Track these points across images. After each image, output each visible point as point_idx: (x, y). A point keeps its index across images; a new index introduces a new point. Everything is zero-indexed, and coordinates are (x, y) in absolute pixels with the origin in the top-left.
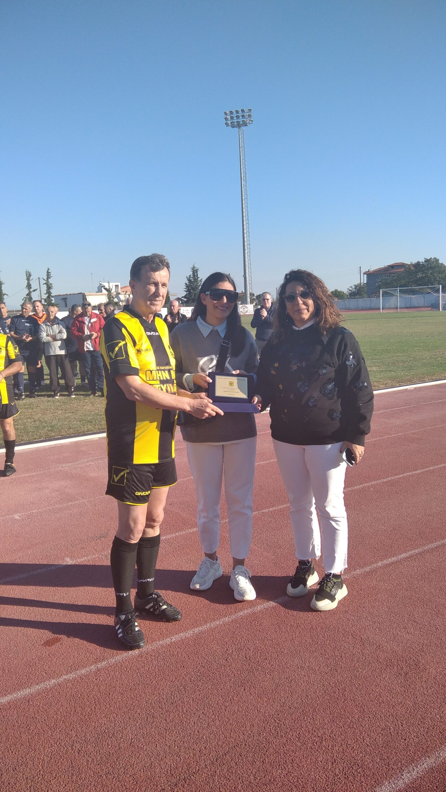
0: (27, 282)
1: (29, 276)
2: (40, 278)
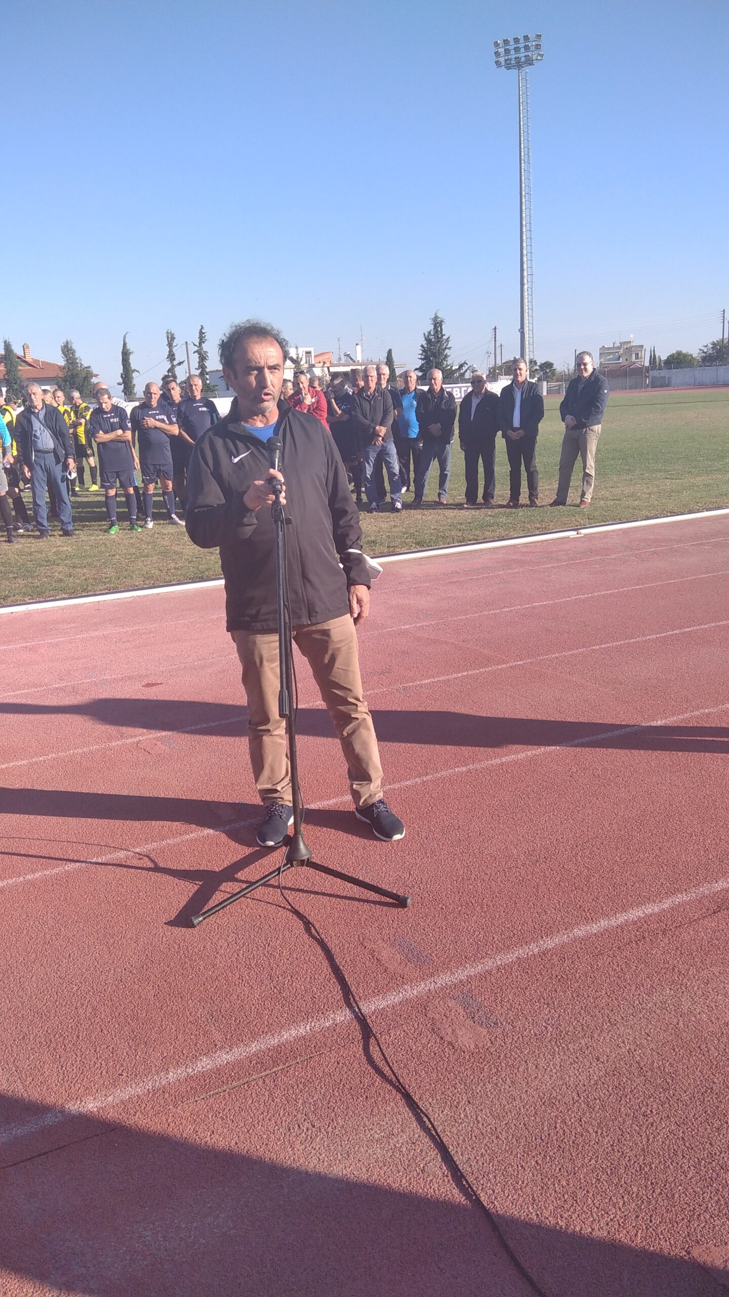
0: (168, 349)
1: (171, 339)
2: (188, 343)
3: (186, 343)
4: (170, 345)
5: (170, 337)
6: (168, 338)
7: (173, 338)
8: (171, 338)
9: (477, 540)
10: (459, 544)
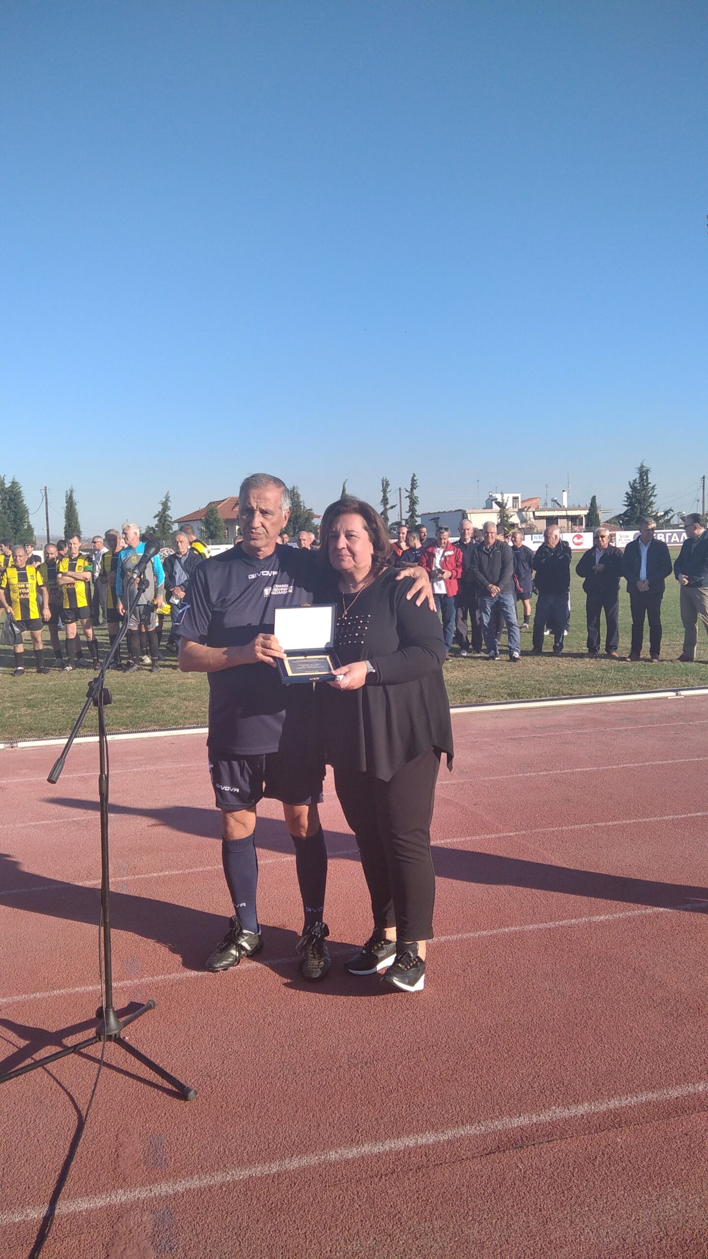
0: (383, 494)
1: (385, 485)
2: (402, 489)
3: (400, 489)
4: (384, 491)
5: (385, 483)
6: (383, 485)
7: (387, 485)
9: (571, 694)
10: (552, 698)
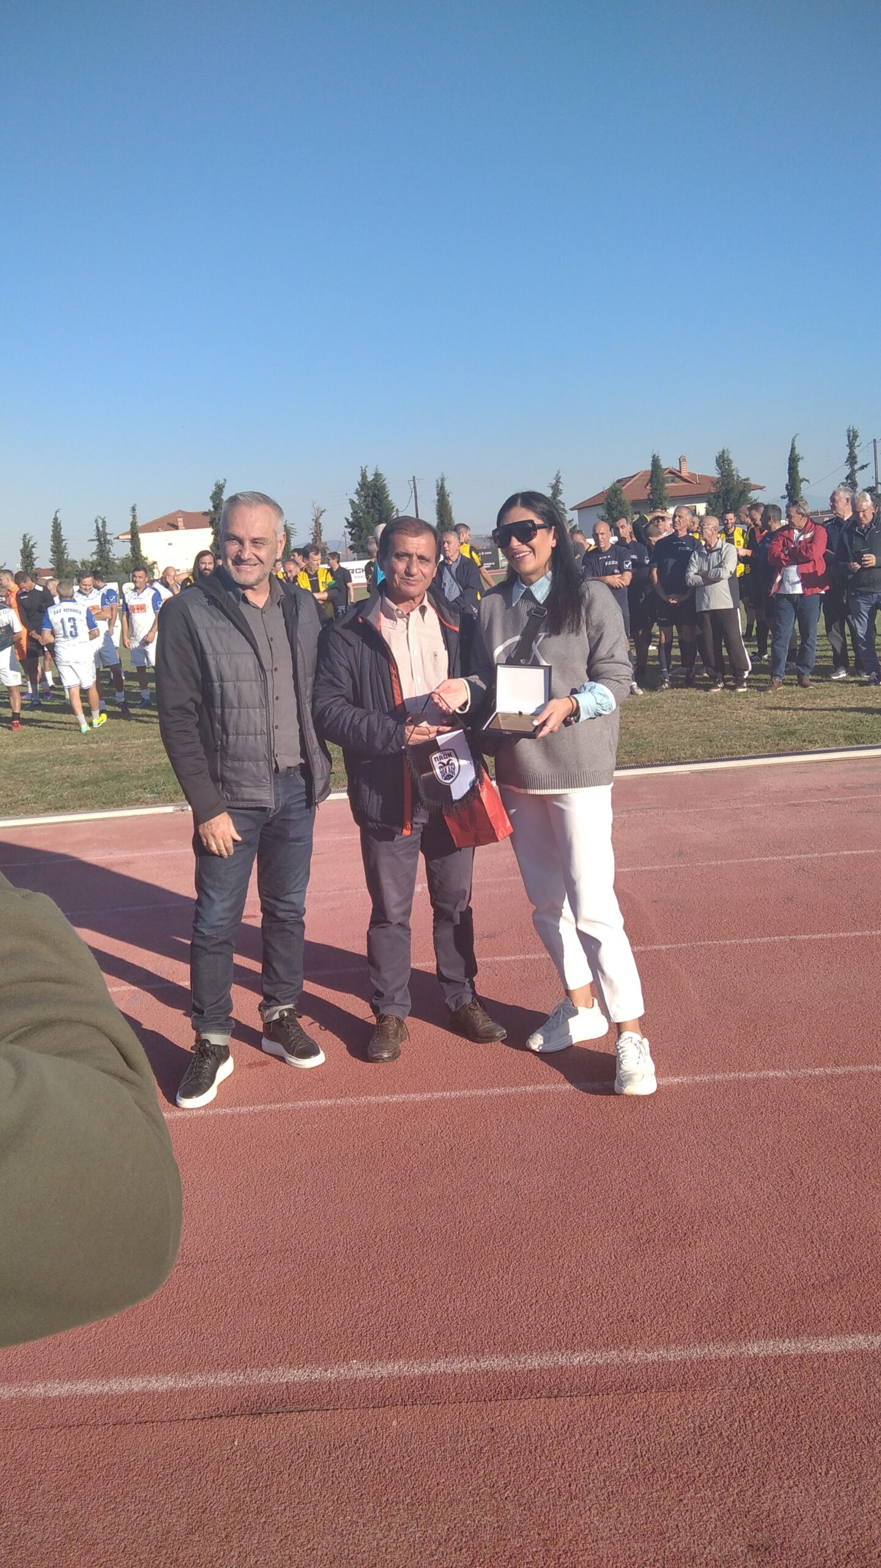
0: (849, 450)
1: (852, 438)
4: (851, 445)
6: (849, 437)
7: (855, 437)
8: (853, 436)
